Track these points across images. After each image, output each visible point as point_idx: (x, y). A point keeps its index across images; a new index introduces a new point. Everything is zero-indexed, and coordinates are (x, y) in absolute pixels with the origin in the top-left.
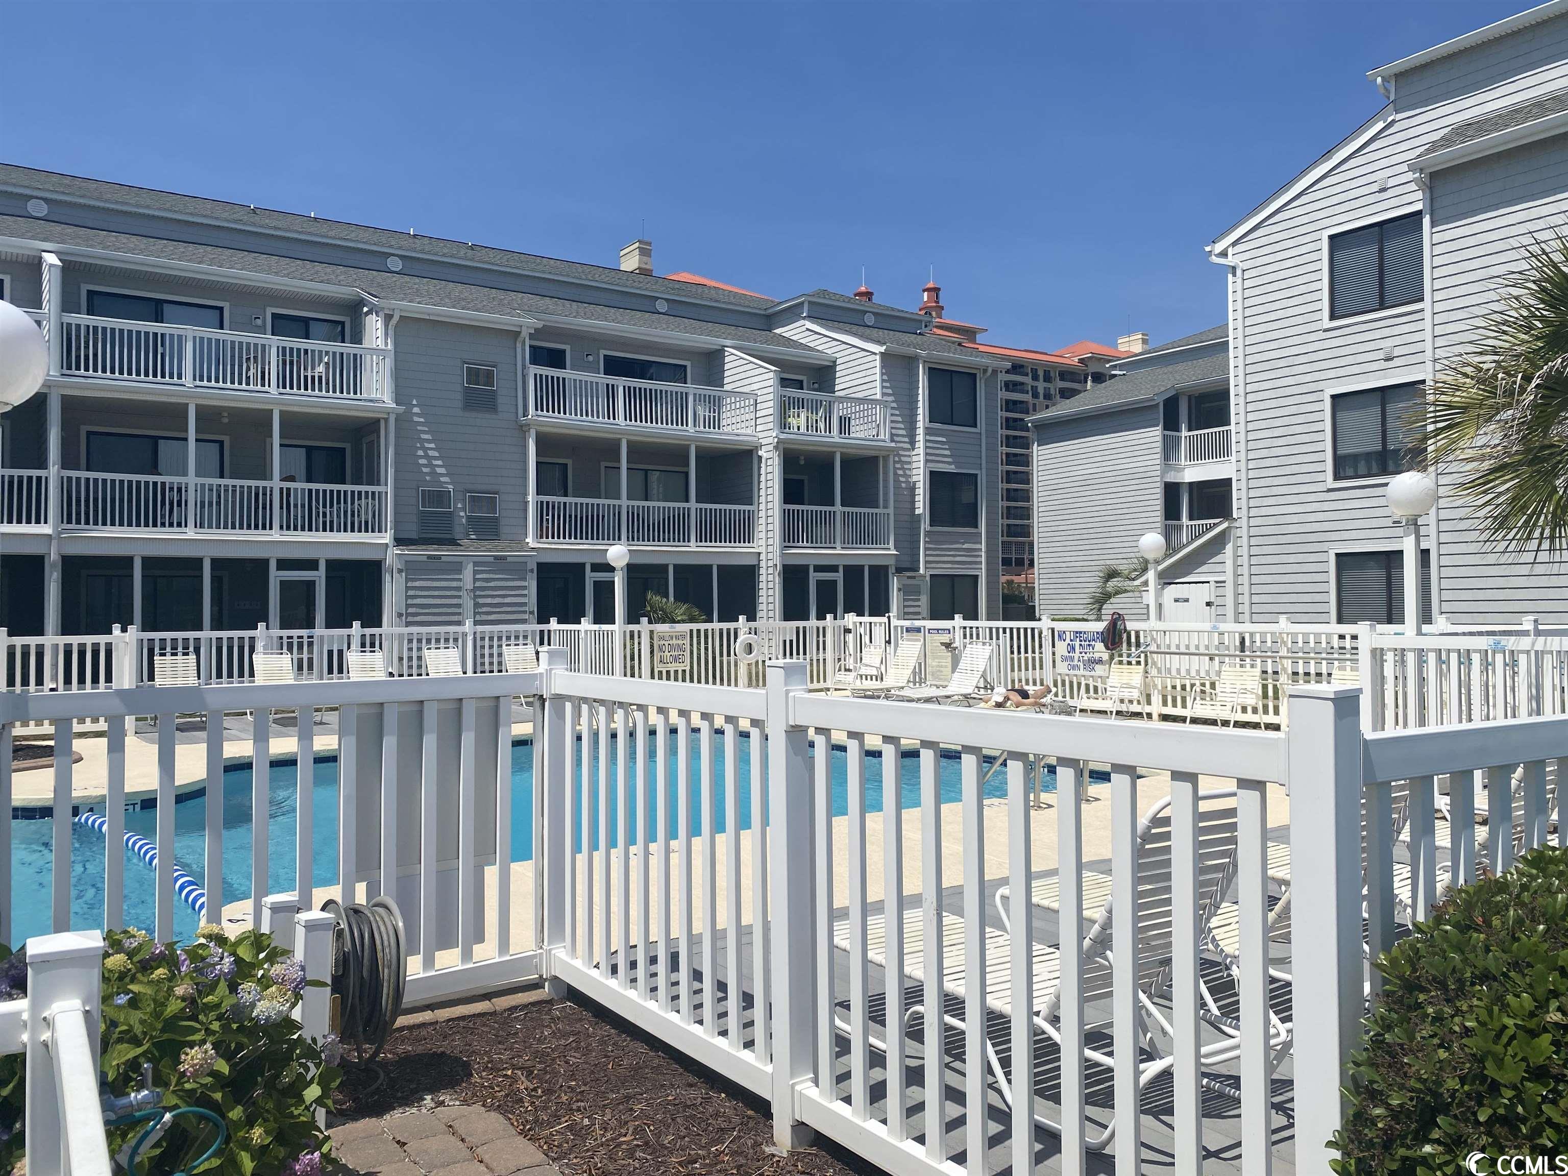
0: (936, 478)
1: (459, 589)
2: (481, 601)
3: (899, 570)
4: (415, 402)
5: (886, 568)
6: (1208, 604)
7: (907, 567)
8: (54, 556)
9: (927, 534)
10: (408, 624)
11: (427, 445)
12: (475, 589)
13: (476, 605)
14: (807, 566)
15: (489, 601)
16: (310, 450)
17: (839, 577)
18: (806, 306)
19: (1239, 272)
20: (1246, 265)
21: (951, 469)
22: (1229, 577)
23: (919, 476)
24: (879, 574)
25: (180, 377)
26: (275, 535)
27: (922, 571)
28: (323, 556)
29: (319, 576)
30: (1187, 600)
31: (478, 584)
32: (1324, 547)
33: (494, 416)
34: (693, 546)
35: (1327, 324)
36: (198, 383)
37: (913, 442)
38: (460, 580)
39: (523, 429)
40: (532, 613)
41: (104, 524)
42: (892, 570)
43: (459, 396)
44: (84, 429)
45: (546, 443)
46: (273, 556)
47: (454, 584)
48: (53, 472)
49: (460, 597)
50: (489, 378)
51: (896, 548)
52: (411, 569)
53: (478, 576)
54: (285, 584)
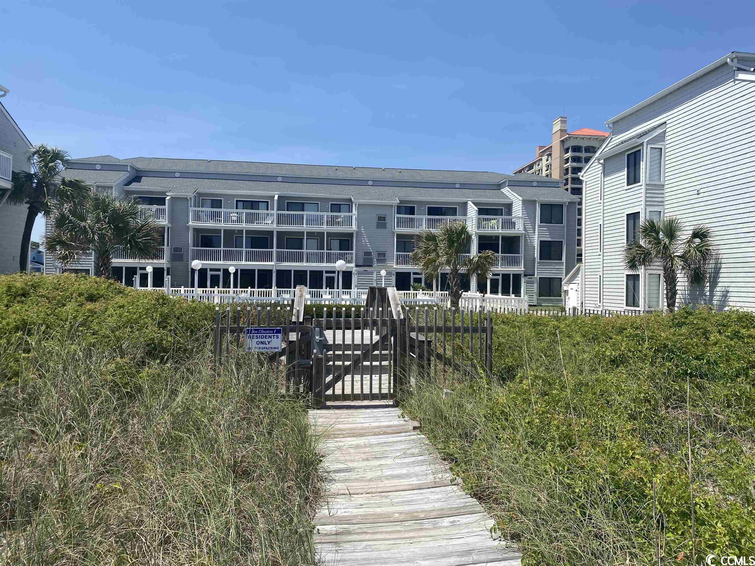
0: (542, 243)
1: (372, 279)
2: (378, 283)
3: (525, 275)
5: (519, 275)
6: (576, 290)
7: (529, 274)
8: (274, 270)
9: (538, 263)
10: (358, 289)
11: (365, 239)
16: (340, 240)
17: (500, 278)
18: (507, 182)
19: (585, 183)
21: (550, 239)
23: (536, 242)
24: (517, 277)
25: (303, 225)
26: (325, 264)
27: (536, 276)
28: (336, 270)
29: (335, 275)
30: (573, 289)
33: (385, 230)
35: (600, 201)
36: (307, 226)
37: (534, 230)
39: (393, 233)
40: (394, 286)
41: (286, 262)
42: (522, 275)
43: (376, 224)
44: (286, 237)
45: (399, 236)
46: (324, 270)
49: (372, 282)
50: (384, 219)
51: (524, 268)
52: (359, 273)
54: (327, 277)
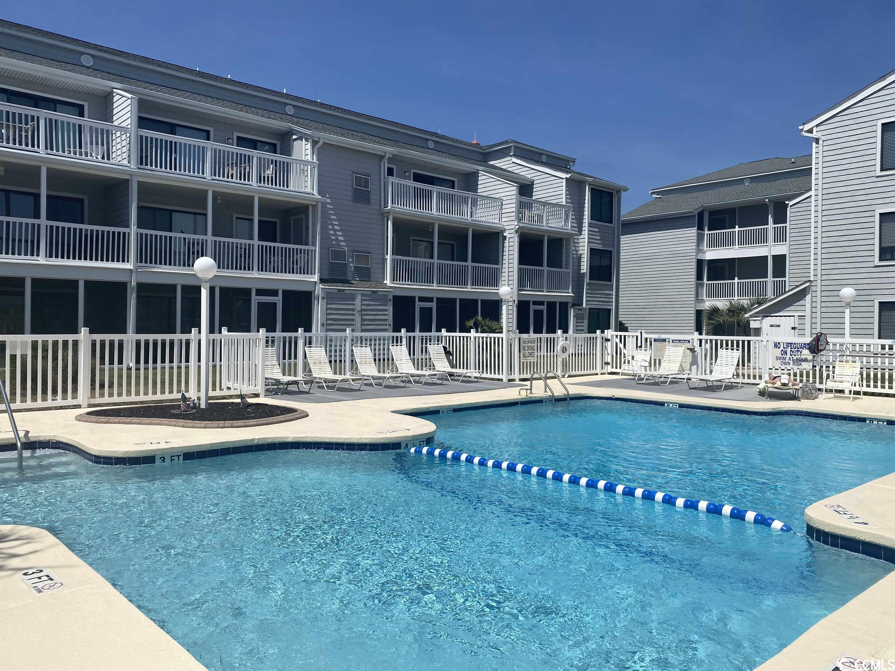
0: (592, 251)
1: (353, 310)
2: (365, 317)
3: (574, 305)
4: (328, 196)
5: (566, 304)
6: (793, 328)
7: (577, 303)
8: (132, 284)
9: (588, 284)
10: (327, 330)
11: (334, 223)
12: (362, 310)
13: (363, 320)
14: (529, 302)
15: (369, 317)
17: (544, 308)
18: (513, 149)
19: (821, 142)
20: (824, 138)
21: (600, 247)
22: (808, 313)
23: (584, 250)
24: (564, 306)
25: (203, 174)
26: (255, 274)
27: (584, 306)
28: (281, 287)
29: (279, 300)
30: (779, 326)
31: (363, 307)
32: (872, 298)
33: (368, 206)
34: (469, 288)
35: (879, 173)
36: (214, 177)
37: (580, 231)
38: (354, 304)
39: (384, 215)
40: (390, 325)
41: (161, 264)
42: (570, 305)
43: (350, 193)
45: (396, 222)
46: (254, 286)
47: (351, 307)
48: (133, 230)
49: (353, 315)
50: (366, 183)
51: (573, 292)
52: (329, 297)
53: (363, 303)
54: (260, 304)
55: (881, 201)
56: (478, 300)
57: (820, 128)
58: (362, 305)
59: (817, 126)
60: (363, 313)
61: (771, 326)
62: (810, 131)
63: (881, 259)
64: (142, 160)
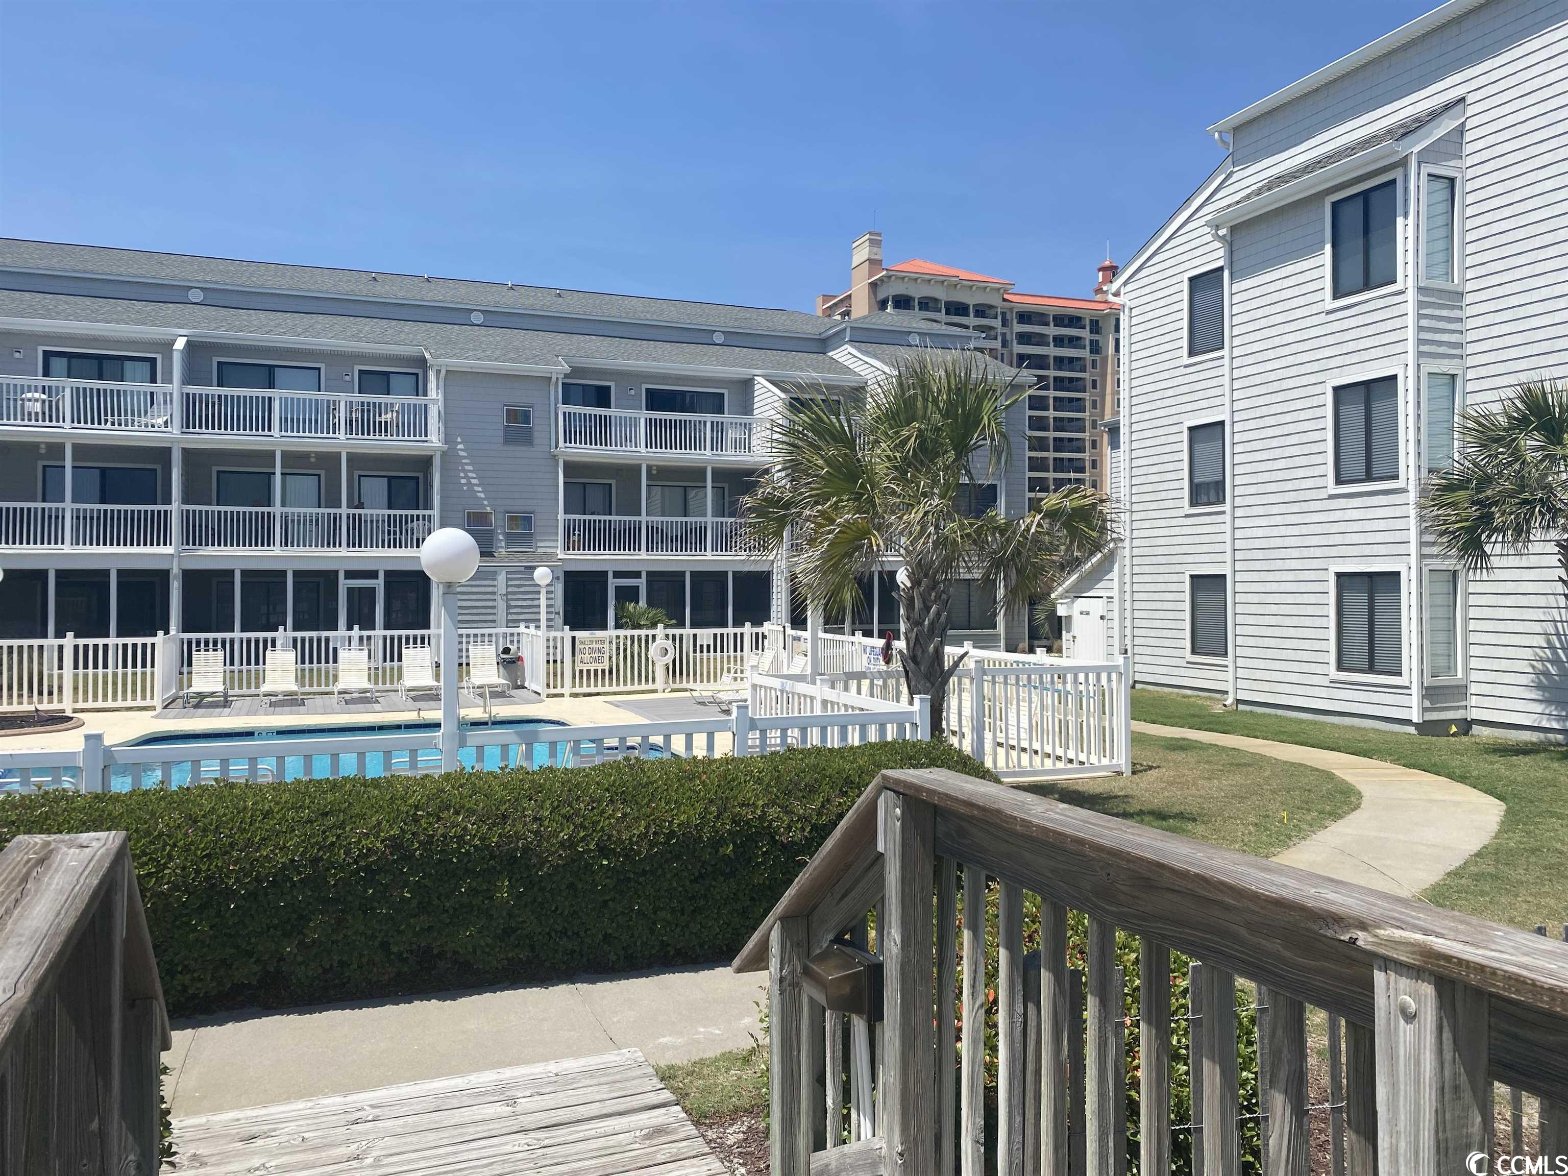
1: (494, 593)
2: (513, 603)
4: (459, 440)
6: (1102, 618)
8: (175, 571)
11: (470, 475)
12: (508, 593)
13: (509, 607)
15: (520, 603)
16: (390, 478)
18: (848, 330)
19: (1127, 310)
20: (1130, 305)
22: (1115, 593)
25: (269, 430)
26: (343, 551)
28: (382, 568)
29: (379, 584)
30: (1088, 613)
31: (510, 590)
32: (1178, 568)
33: (532, 449)
35: (1187, 360)
36: (283, 433)
38: (495, 586)
39: (555, 458)
40: (558, 613)
43: (500, 433)
44: (215, 469)
45: (571, 468)
46: (342, 568)
47: (490, 589)
48: (175, 507)
49: (495, 600)
50: (526, 417)
53: (510, 583)
54: (350, 591)
55: (1189, 407)
56: (726, 572)
57: (1130, 287)
58: (507, 586)
59: (1125, 283)
60: (509, 597)
61: (1081, 613)
62: (1116, 294)
63: (1193, 503)
64: (188, 422)
